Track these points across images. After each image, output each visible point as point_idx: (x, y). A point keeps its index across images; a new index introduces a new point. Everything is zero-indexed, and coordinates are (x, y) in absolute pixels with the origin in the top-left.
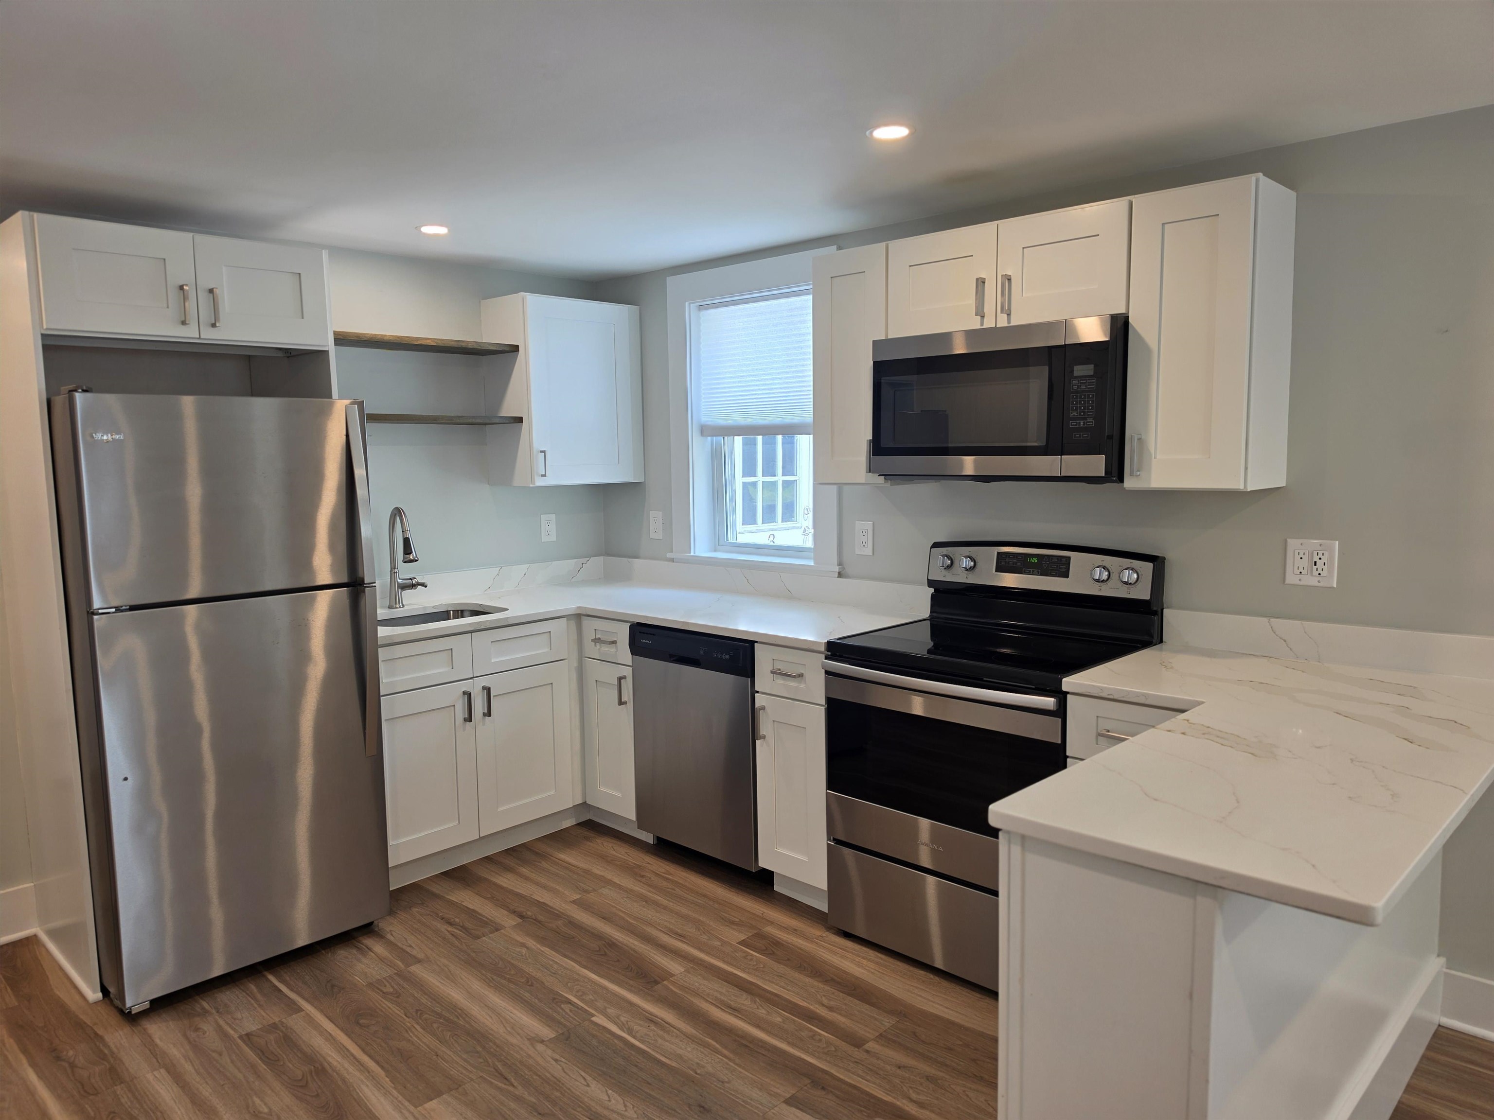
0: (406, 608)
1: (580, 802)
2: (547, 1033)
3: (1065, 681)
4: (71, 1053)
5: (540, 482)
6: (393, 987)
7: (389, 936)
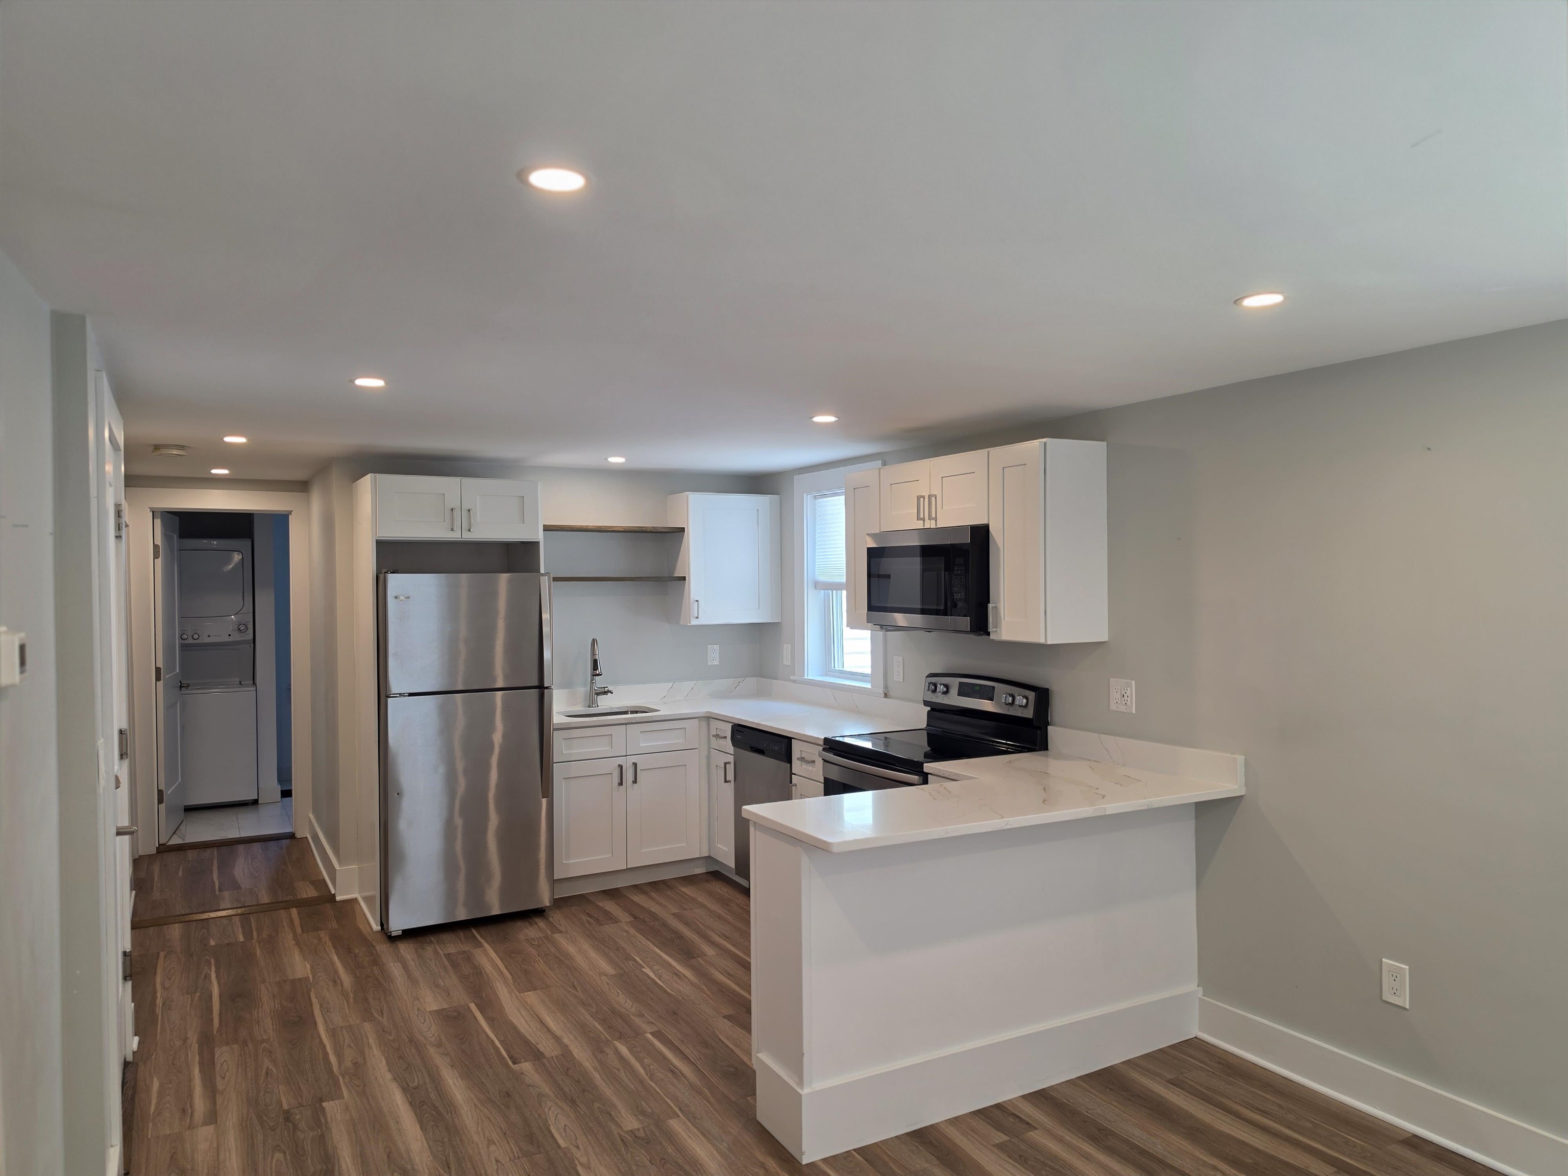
0: (599, 707)
1: (707, 855)
2: (610, 970)
3: (926, 766)
4: (357, 951)
5: (694, 622)
6: (538, 942)
7: (551, 919)
